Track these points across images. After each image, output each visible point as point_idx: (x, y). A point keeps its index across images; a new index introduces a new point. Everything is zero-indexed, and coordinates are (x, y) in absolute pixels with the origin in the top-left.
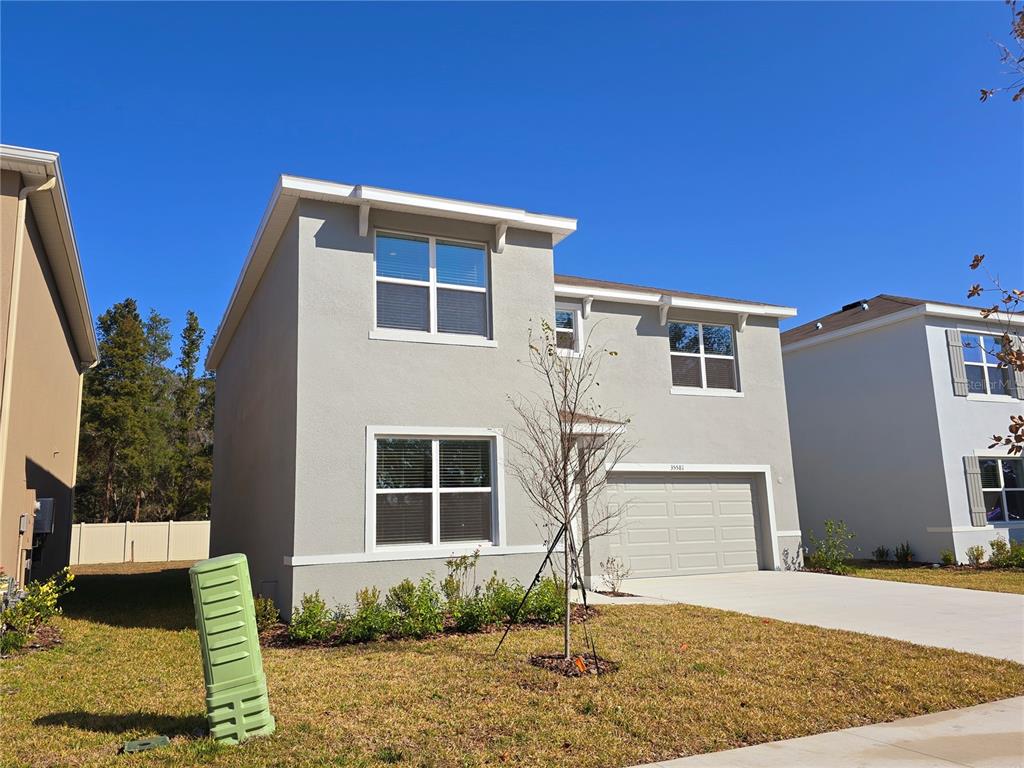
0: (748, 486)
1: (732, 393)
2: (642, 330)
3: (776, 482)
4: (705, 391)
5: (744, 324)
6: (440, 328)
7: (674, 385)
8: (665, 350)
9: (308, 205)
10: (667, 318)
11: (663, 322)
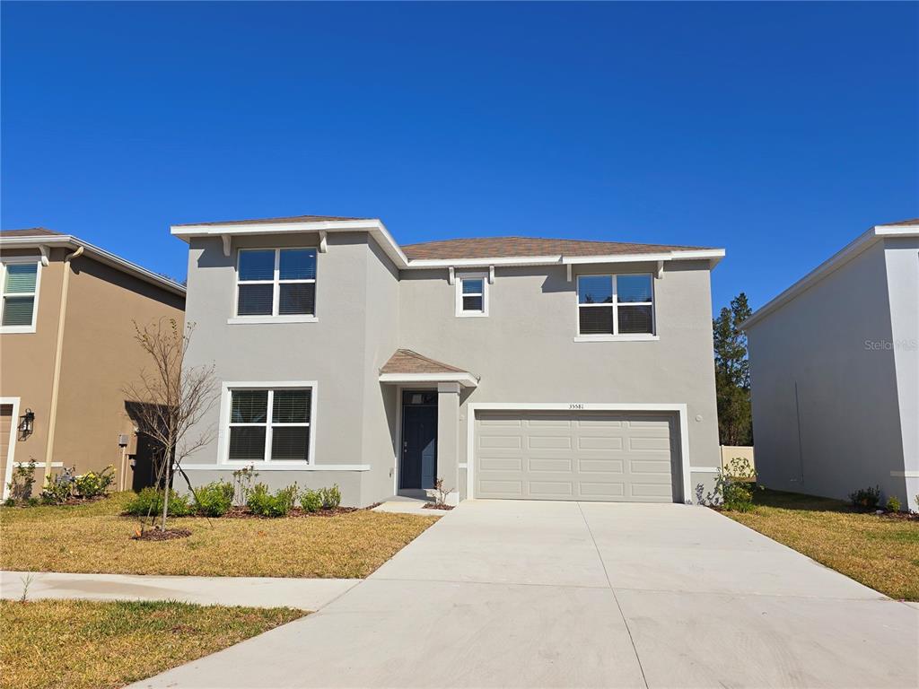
0: (667, 423)
1: (647, 337)
2: (547, 288)
3: (693, 419)
4: (616, 336)
5: (661, 272)
6: (282, 312)
7: (581, 333)
8: (571, 303)
9: (196, 241)
10: (574, 275)
11: (569, 279)
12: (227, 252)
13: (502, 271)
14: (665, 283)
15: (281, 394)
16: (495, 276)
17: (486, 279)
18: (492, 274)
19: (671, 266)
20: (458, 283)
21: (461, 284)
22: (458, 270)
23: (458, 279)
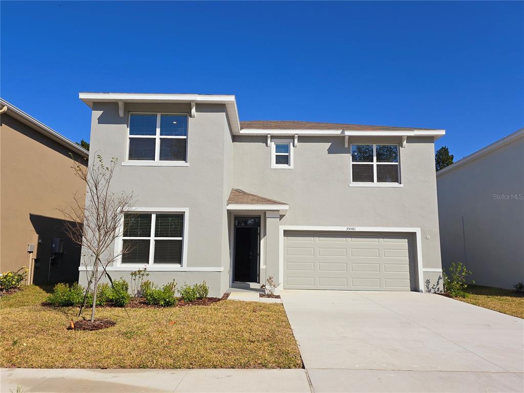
0: (406, 240)
1: (396, 184)
2: (331, 151)
4: (376, 183)
5: (405, 143)
6: (161, 158)
7: (353, 181)
8: (346, 161)
9: (97, 105)
10: (349, 143)
11: (346, 145)
12: (121, 114)
13: (302, 139)
14: (406, 151)
15: (161, 217)
16: (298, 142)
17: (291, 144)
18: (296, 141)
19: (411, 139)
20: (273, 145)
21: (275, 146)
22: (273, 137)
23: (273, 143)
